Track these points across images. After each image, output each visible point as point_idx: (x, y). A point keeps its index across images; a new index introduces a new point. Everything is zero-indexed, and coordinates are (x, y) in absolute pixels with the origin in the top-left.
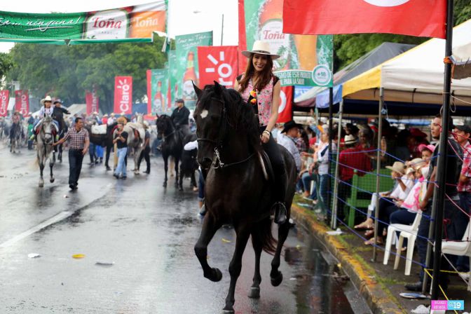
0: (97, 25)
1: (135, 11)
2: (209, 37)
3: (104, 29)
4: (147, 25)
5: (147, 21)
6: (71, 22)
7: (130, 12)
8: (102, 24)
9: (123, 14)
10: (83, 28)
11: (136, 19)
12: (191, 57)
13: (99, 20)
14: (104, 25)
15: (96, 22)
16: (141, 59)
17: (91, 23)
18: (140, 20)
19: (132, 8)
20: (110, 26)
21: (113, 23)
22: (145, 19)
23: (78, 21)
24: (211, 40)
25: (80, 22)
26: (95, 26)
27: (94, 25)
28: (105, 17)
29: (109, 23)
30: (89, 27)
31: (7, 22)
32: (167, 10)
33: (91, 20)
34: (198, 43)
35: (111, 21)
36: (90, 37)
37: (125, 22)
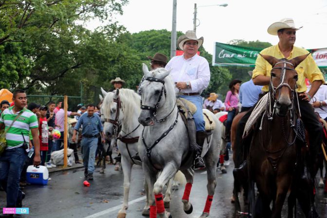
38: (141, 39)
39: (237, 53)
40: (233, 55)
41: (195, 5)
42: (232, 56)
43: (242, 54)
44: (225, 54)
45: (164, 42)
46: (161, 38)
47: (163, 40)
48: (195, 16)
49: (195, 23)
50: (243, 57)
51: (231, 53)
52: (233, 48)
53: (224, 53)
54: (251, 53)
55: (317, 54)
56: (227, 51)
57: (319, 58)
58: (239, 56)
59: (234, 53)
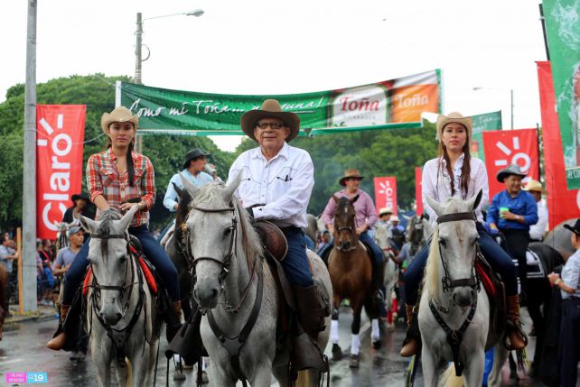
0: (347, 107)
1: (397, 85)
2: (496, 119)
3: (356, 112)
4: (414, 105)
5: (414, 100)
6: (311, 104)
7: (390, 88)
8: (353, 105)
9: (381, 90)
10: (328, 112)
11: (399, 96)
13: (349, 100)
14: (356, 107)
15: (345, 103)
16: (407, 153)
17: (338, 105)
18: (404, 98)
19: (392, 82)
20: (364, 108)
21: (367, 103)
22: (410, 96)
23: (320, 103)
24: (500, 123)
25: (324, 105)
26: (344, 109)
27: (341, 107)
28: (357, 97)
29: (362, 104)
30: (336, 110)
31: (225, 108)
32: (439, 83)
33: (338, 101)
34: (482, 127)
35: (365, 101)
36: (338, 125)
37: (384, 102)
38: (46, 95)
39: (168, 105)
40: (159, 110)
41: (139, 15)
42: (157, 114)
43: (178, 106)
44: (142, 110)
45: (91, 98)
46: (84, 92)
47: (89, 94)
48: (139, 40)
49: (139, 53)
50: (183, 113)
51: (154, 105)
52: (162, 96)
53: (140, 106)
54: (198, 105)
55: (343, 101)
56: (145, 103)
57: (350, 109)
58: (173, 112)
59: (162, 105)
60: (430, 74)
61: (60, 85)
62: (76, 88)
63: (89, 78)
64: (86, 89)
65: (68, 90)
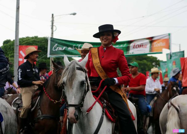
0: (135, 47)
1: (154, 39)
2: (182, 54)
3: (139, 49)
4: (160, 46)
5: (160, 44)
6: (122, 46)
7: (151, 40)
8: (137, 46)
9: (148, 41)
10: (128, 49)
12: (174, 63)
13: (136, 44)
14: (138, 47)
15: (134, 46)
17: (132, 46)
18: (156, 44)
19: (152, 38)
20: (141, 47)
21: (143, 46)
22: (159, 43)
23: (125, 45)
25: (126, 46)
26: (134, 48)
27: (133, 47)
28: (139, 43)
29: (141, 46)
30: (131, 48)
32: (170, 38)
33: (132, 45)
35: (142, 45)
36: (131, 53)
37: (149, 45)
39: (68, 46)
40: (64, 48)
41: (53, 15)
42: (63, 49)
43: (72, 47)
44: (58, 48)
48: (53, 23)
49: (52, 28)
50: (73, 49)
51: (62, 46)
52: (66, 43)
53: (57, 46)
54: (79, 46)
55: (134, 45)
56: (59, 45)
57: (136, 47)
58: (70, 49)
59: (65, 46)
60: (166, 35)
61: (22, 40)
62: (28, 41)
63: (32, 38)
64: (32, 41)
65: (25, 42)
